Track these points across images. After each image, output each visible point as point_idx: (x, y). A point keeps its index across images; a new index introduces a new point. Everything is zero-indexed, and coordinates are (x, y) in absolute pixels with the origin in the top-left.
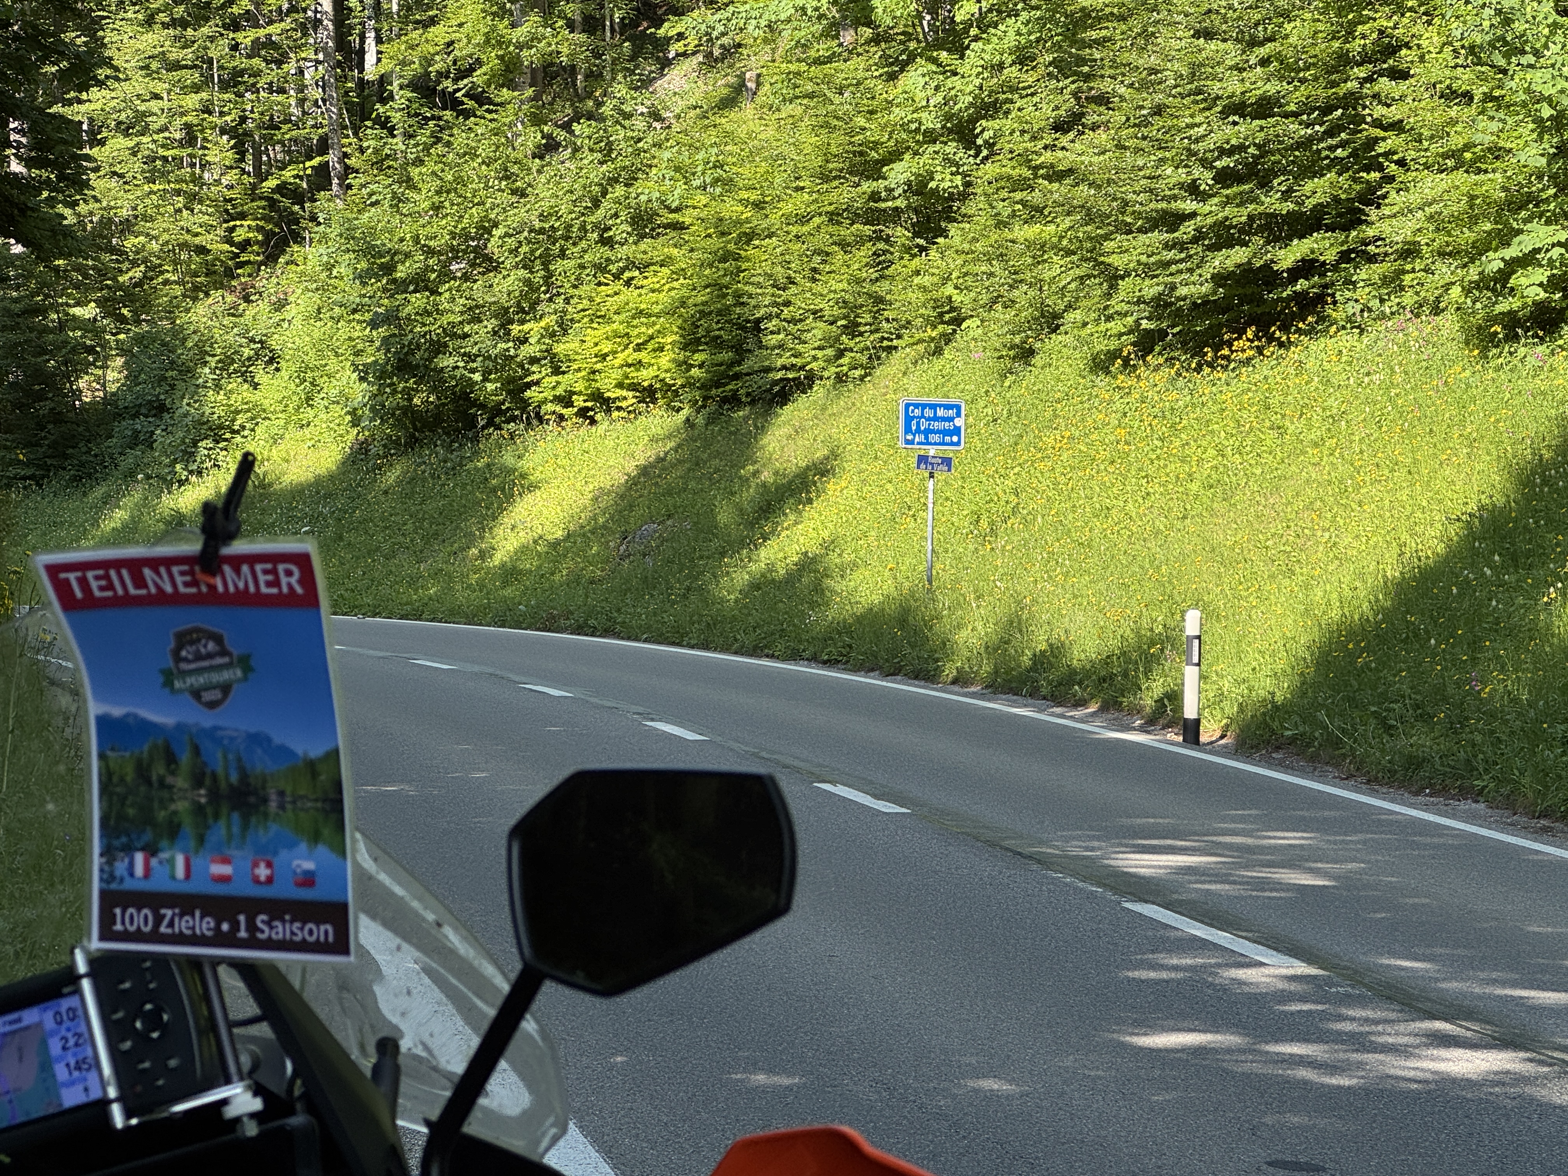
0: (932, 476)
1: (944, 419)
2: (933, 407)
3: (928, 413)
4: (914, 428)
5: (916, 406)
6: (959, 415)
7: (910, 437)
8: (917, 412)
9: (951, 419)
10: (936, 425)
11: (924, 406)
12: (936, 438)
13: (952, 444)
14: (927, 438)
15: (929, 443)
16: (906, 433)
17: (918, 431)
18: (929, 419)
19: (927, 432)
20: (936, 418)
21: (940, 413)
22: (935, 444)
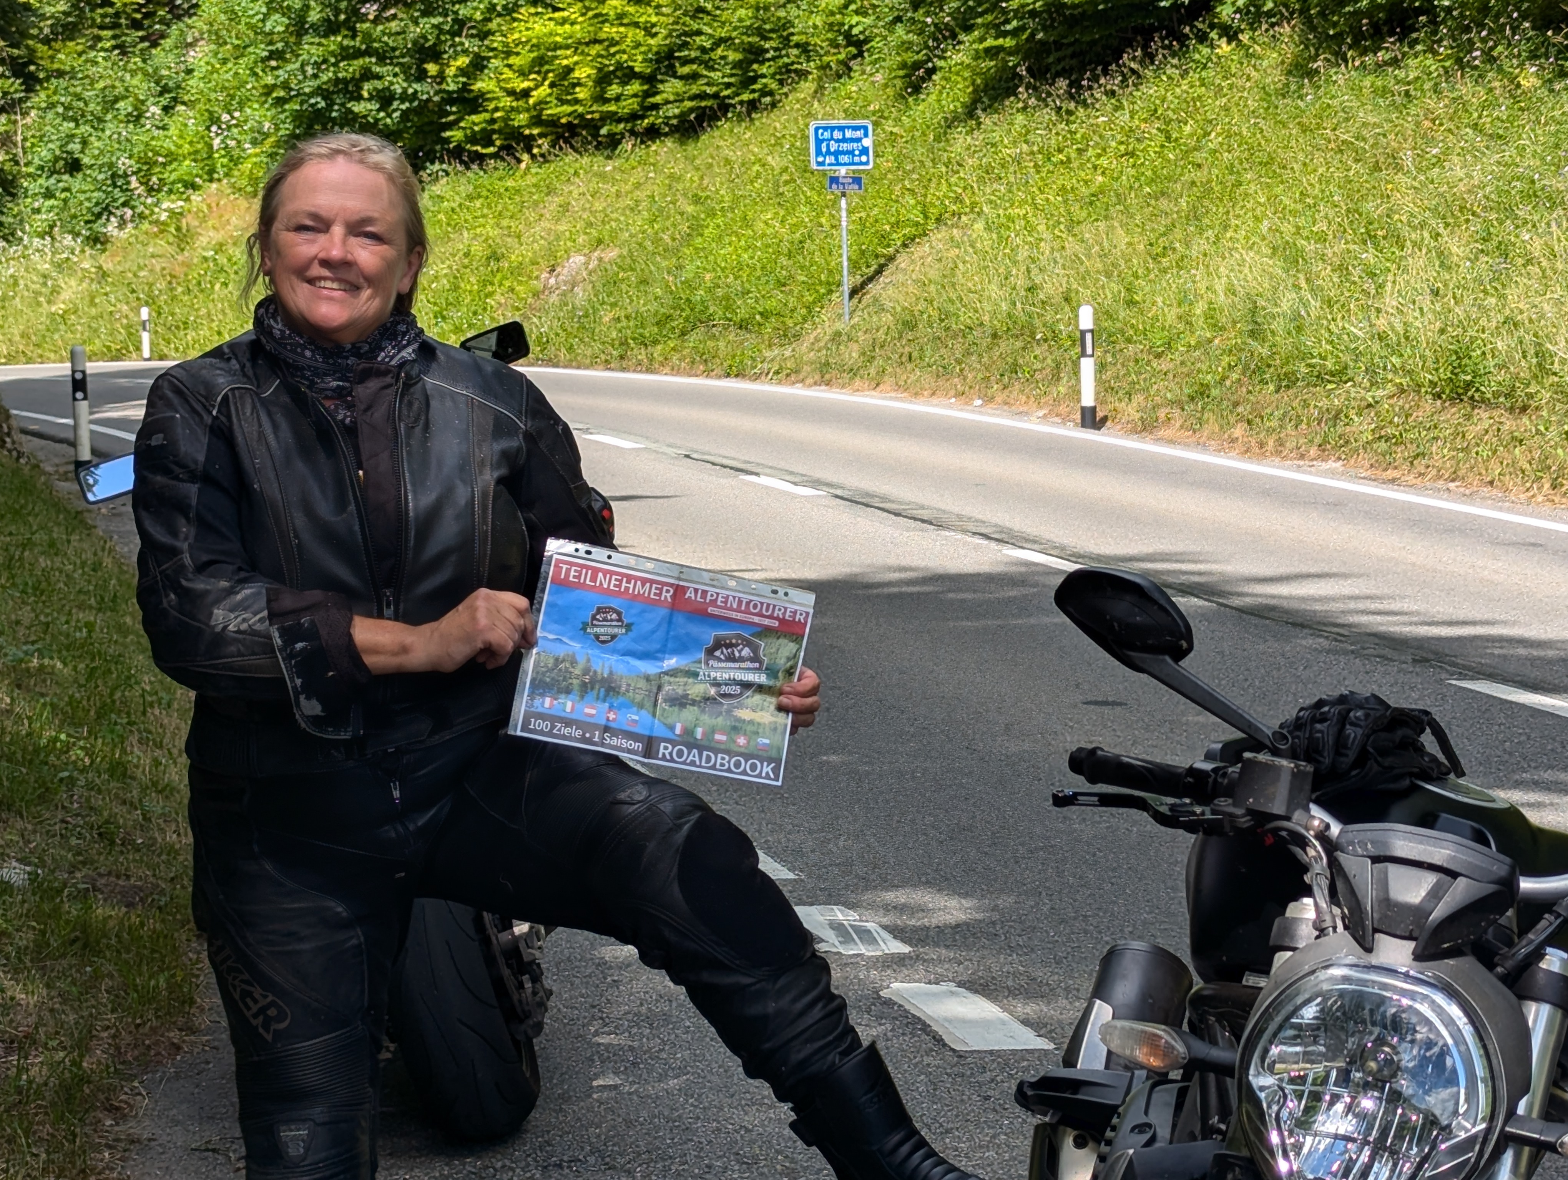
0: (844, 195)
1: (852, 140)
2: (842, 129)
3: (837, 135)
4: (824, 150)
5: (825, 129)
6: (866, 135)
7: (820, 159)
8: (827, 135)
9: (859, 140)
10: (845, 146)
11: (833, 129)
12: (844, 159)
13: (861, 163)
14: (837, 159)
15: (838, 164)
16: (817, 155)
17: (828, 152)
18: (838, 141)
19: (837, 154)
20: (844, 140)
21: (849, 134)
22: (845, 164)
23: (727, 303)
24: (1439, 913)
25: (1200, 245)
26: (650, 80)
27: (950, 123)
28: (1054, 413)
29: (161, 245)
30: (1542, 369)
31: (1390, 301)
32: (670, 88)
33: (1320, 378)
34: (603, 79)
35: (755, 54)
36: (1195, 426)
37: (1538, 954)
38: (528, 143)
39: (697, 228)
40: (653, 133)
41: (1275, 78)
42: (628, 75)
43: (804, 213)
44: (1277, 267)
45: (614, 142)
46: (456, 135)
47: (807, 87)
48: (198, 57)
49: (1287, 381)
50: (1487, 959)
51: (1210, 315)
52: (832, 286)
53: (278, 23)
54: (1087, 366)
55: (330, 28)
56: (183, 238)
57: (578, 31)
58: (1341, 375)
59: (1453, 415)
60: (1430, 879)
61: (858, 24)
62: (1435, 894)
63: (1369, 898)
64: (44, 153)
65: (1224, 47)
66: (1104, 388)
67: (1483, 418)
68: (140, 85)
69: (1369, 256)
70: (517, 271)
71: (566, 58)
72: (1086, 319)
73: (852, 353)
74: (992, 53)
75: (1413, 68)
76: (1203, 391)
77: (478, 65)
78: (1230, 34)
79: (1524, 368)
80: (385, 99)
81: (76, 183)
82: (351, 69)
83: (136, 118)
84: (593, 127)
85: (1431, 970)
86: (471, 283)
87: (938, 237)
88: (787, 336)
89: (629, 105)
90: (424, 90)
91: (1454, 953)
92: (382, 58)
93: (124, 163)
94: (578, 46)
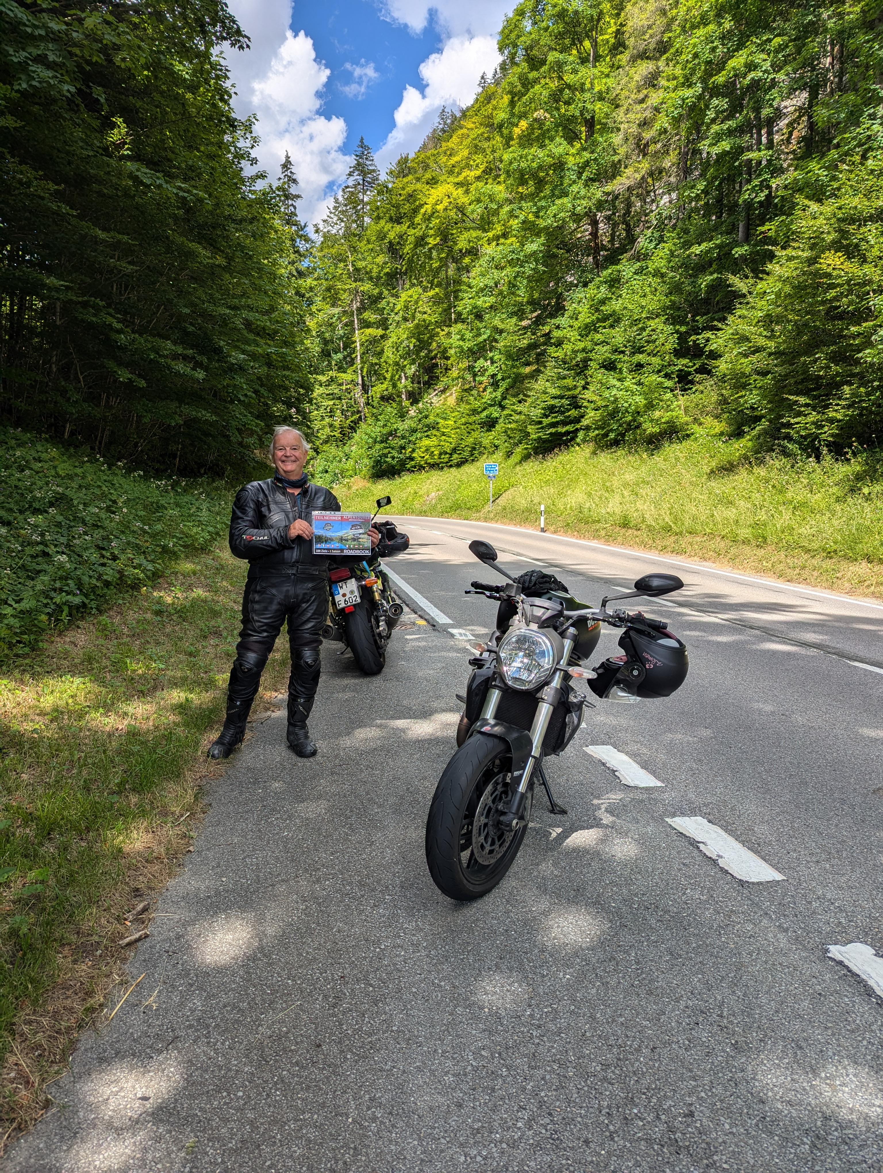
0: (491, 480)
2: (492, 465)
3: (491, 467)
4: (488, 470)
5: (488, 465)
6: (497, 467)
8: (488, 467)
9: (495, 468)
10: (492, 469)
11: (490, 465)
13: (496, 473)
15: (490, 473)
16: (486, 471)
19: (490, 471)
21: (493, 467)
22: (492, 473)
23: (465, 504)
24: (544, 618)
25: (569, 492)
26: (451, 454)
27: (516, 464)
28: (535, 528)
29: (344, 489)
30: (643, 521)
31: (610, 505)
32: (455, 456)
33: (594, 522)
34: (440, 454)
35: (474, 449)
36: (566, 532)
37: (567, 628)
38: (424, 468)
39: (459, 487)
40: (451, 466)
41: (588, 455)
42: (446, 453)
43: (483, 484)
44: (585, 497)
45: (442, 468)
46: (408, 466)
47: (485, 456)
48: (354, 448)
49: (587, 523)
50: (556, 629)
51: (571, 508)
52: (488, 500)
53: (370, 441)
54: (542, 518)
55: (382, 442)
56: (349, 488)
57: (436, 443)
58: (598, 521)
59: (624, 530)
60: (543, 610)
61: (497, 442)
62: (544, 614)
63: (529, 614)
64: (320, 469)
65: (577, 448)
66: (546, 524)
67: (630, 531)
68: (341, 454)
69: (607, 495)
70: (421, 496)
71: (433, 449)
72: (542, 508)
73: (492, 515)
74: (526, 449)
75: (619, 453)
76: (568, 524)
77: (414, 451)
78: (578, 445)
79: (640, 520)
80: (393, 458)
81: (327, 475)
82: (386, 451)
83: (340, 461)
84: (438, 464)
85: (541, 630)
86: (410, 499)
87: (512, 490)
88: (478, 511)
89: (446, 460)
90: (401, 456)
91: (548, 627)
92: (393, 448)
93: (337, 471)
94: (435, 446)
